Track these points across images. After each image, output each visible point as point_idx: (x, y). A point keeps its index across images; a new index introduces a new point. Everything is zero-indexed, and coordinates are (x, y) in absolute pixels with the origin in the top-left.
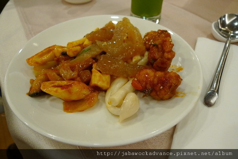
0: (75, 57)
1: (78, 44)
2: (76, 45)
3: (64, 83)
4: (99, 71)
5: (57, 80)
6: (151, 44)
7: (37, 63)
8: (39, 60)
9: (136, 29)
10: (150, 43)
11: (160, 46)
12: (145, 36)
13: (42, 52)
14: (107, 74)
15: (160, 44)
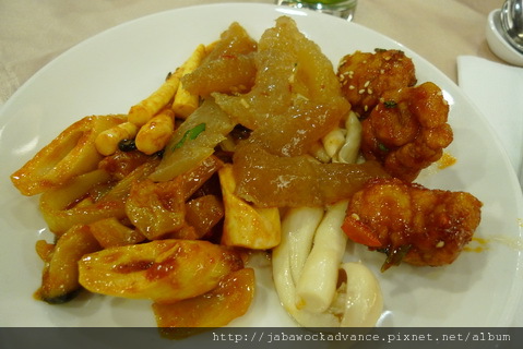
0: (160, 155)
1: (160, 106)
2: (155, 110)
3: (150, 251)
4: (251, 204)
5: (125, 244)
6: (366, 94)
7: (47, 184)
8: (52, 172)
9: (314, 46)
10: (362, 91)
11: (403, 107)
12: (342, 67)
13: (54, 142)
14: (270, 207)
15: (404, 100)
